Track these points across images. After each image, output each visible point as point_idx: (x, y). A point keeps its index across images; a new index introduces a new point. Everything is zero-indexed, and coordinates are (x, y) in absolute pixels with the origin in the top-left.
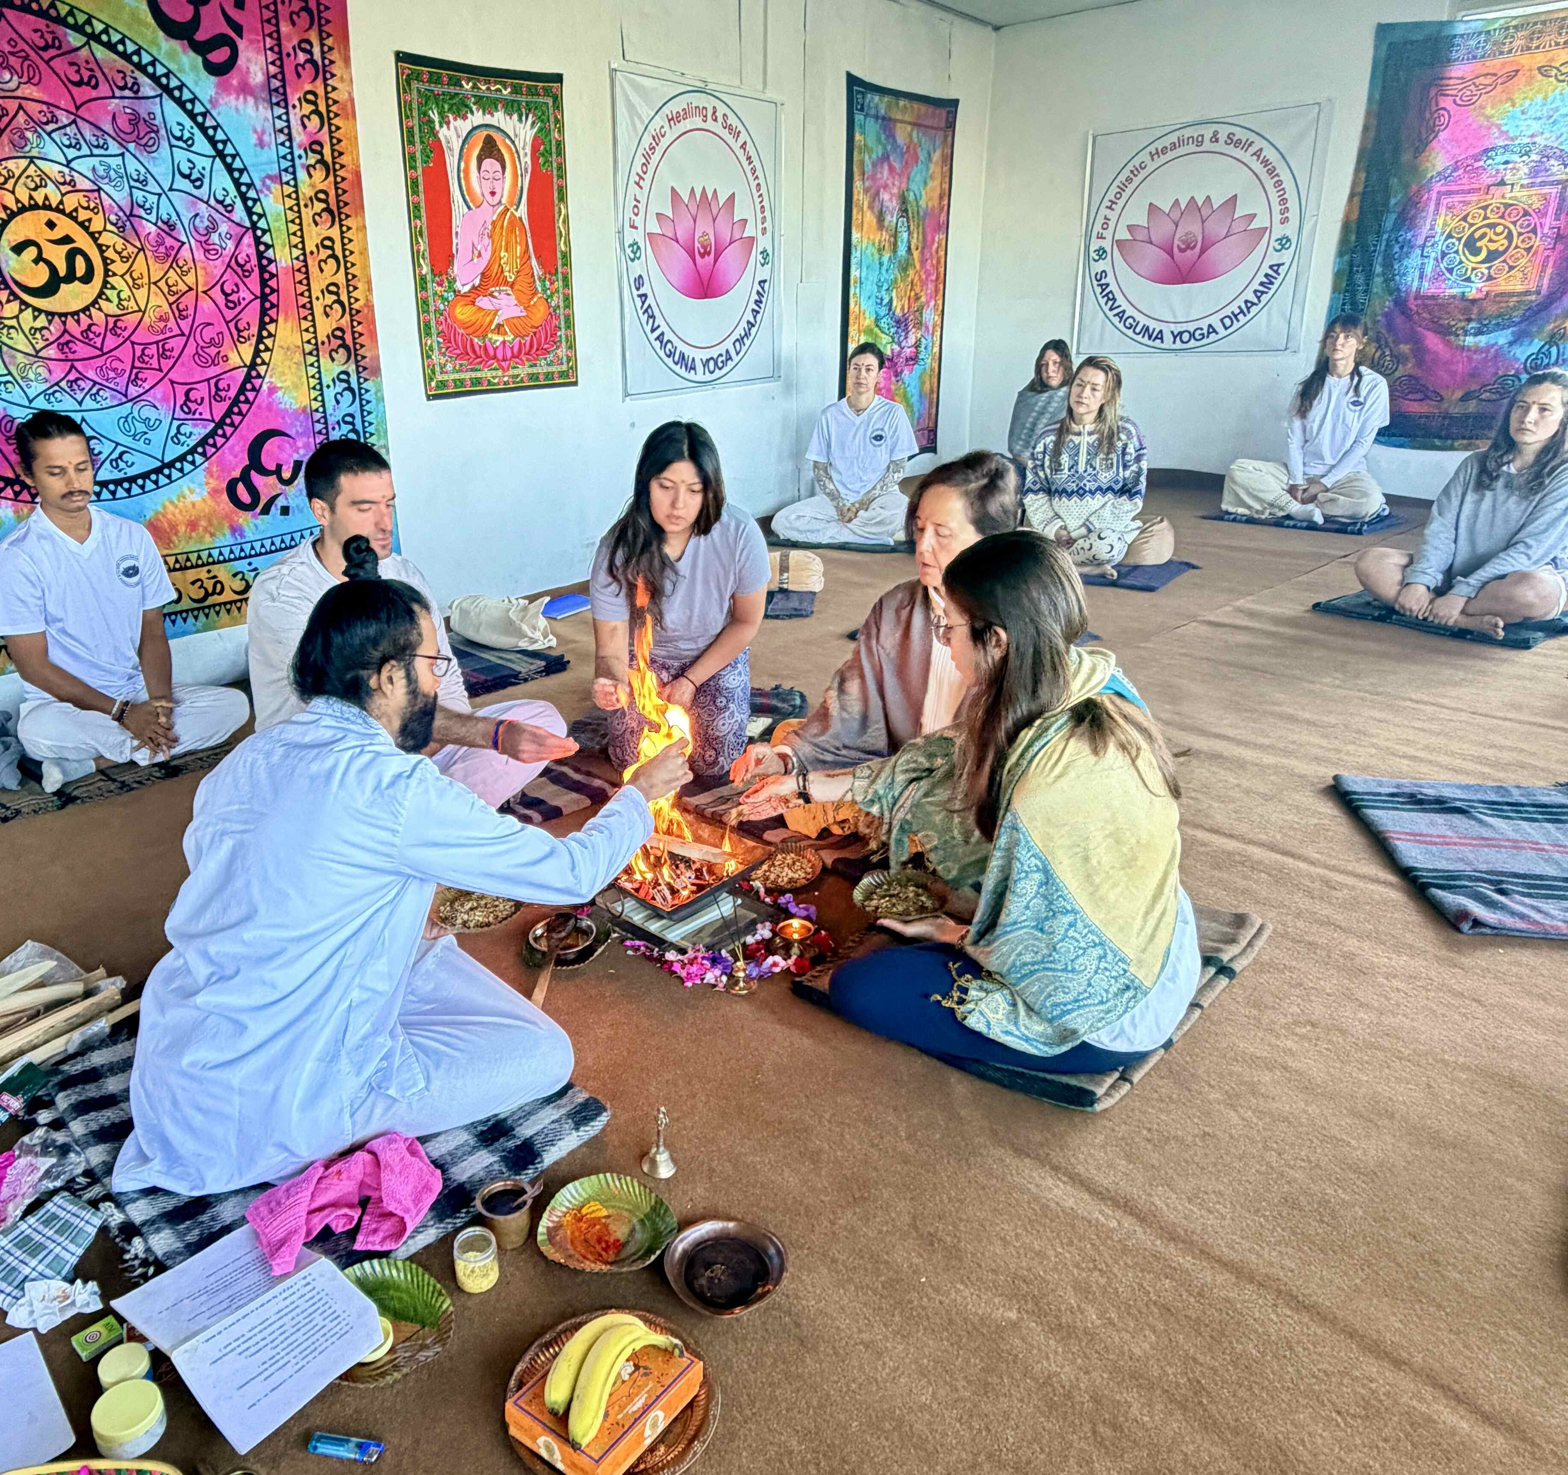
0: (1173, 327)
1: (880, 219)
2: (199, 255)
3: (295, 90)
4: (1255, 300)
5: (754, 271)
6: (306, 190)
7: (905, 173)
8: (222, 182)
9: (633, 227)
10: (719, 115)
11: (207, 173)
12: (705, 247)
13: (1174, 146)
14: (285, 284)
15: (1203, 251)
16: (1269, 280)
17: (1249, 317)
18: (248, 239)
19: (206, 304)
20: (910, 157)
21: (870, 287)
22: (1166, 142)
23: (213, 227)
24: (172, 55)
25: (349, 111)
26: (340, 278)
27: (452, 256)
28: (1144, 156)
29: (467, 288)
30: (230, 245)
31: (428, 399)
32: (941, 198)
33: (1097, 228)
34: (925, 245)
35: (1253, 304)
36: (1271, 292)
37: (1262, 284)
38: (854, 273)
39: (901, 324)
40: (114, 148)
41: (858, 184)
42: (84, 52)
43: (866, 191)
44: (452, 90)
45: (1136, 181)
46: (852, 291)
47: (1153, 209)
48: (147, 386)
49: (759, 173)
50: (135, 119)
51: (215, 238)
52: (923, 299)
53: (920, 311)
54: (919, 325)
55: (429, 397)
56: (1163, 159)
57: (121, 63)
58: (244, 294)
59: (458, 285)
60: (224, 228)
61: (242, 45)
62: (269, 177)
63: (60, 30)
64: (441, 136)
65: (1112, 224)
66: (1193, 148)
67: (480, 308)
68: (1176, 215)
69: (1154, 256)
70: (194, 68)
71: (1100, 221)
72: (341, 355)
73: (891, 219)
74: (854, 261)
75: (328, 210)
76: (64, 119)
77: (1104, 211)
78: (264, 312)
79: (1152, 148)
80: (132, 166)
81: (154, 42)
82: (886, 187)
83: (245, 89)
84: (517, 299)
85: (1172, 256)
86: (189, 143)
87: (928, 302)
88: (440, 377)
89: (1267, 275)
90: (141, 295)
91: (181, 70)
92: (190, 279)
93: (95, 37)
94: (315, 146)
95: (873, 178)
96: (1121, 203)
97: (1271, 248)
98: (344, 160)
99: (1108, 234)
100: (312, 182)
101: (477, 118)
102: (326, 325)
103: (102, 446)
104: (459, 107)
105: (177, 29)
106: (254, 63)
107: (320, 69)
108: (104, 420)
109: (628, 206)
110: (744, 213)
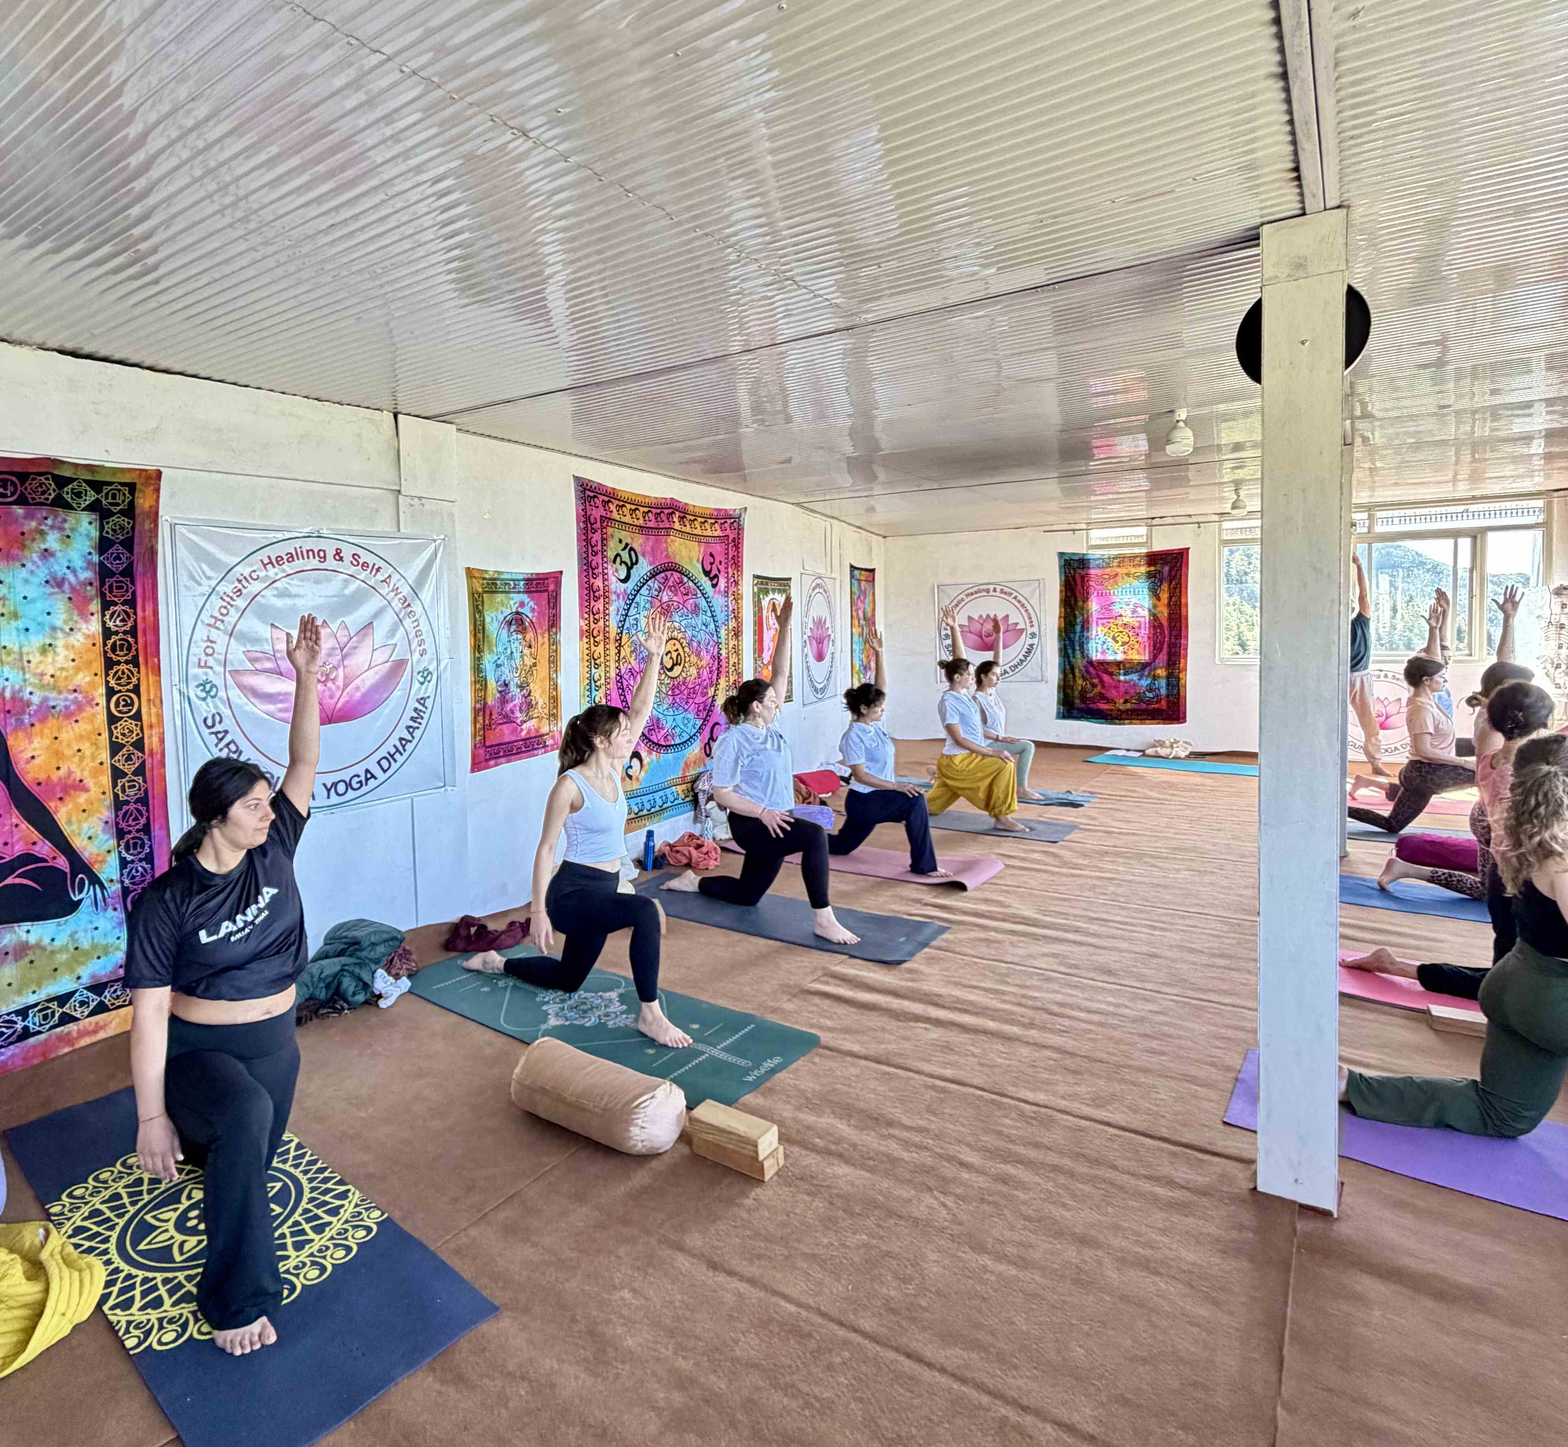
2: (705, 654)
3: (730, 591)
4: (1024, 660)
6: (730, 627)
9: (805, 633)
10: (823, 586)
11: (709, 623)
12: (820, 641)
13: (977, 593)
14: (723, 663)
16: (1029, 651)
17: (1022, 667)
18: (716, 647)
19: (705, 672)
22: (972, 591)
23: (709, 644)
24: (704, 582)
25: (742, 597)
28: (963, 596)
29: (766, 663)
30: (712, 650)
35: (1023, 662)
36: (1031, 656)
37: (1026, 652)
40: (690, 616)
42: (687, 584)
44: (766, 587)
45: (960, 606)
47: (970, 619)
48: (690, 705)
50: (696, 606)
51: (709, 647)
56: (972, 597)
57: (694, 586)
59: (764, 662)
61: (720, 576)
62: (723, 623)
64: (762, 604)
66: (984, 594)
68: (981, 621)
69: (973, 638)
70: (709, 586)
75: (735, 635)
76: (681, 607)
79: (966, 592)
80: (694, 622)
81: (702, 579)
83: (720, 592)
86: (706, 612)
89: (1028, 649)
90: (691, 670)
91: (706, 587)
92: (702, 663)
93: (689, 578)
94: (733, 611)
97: (1027, 637)
100: (732, 624)
101: (771, 596)
102: (732, 679)
103: (678, 730)
104: (767, 593)
105: (707, 573)
106: (722, 583)
107: (736, 583)
108: (679, 719)
109: (803, 625)
110: (828, 625)
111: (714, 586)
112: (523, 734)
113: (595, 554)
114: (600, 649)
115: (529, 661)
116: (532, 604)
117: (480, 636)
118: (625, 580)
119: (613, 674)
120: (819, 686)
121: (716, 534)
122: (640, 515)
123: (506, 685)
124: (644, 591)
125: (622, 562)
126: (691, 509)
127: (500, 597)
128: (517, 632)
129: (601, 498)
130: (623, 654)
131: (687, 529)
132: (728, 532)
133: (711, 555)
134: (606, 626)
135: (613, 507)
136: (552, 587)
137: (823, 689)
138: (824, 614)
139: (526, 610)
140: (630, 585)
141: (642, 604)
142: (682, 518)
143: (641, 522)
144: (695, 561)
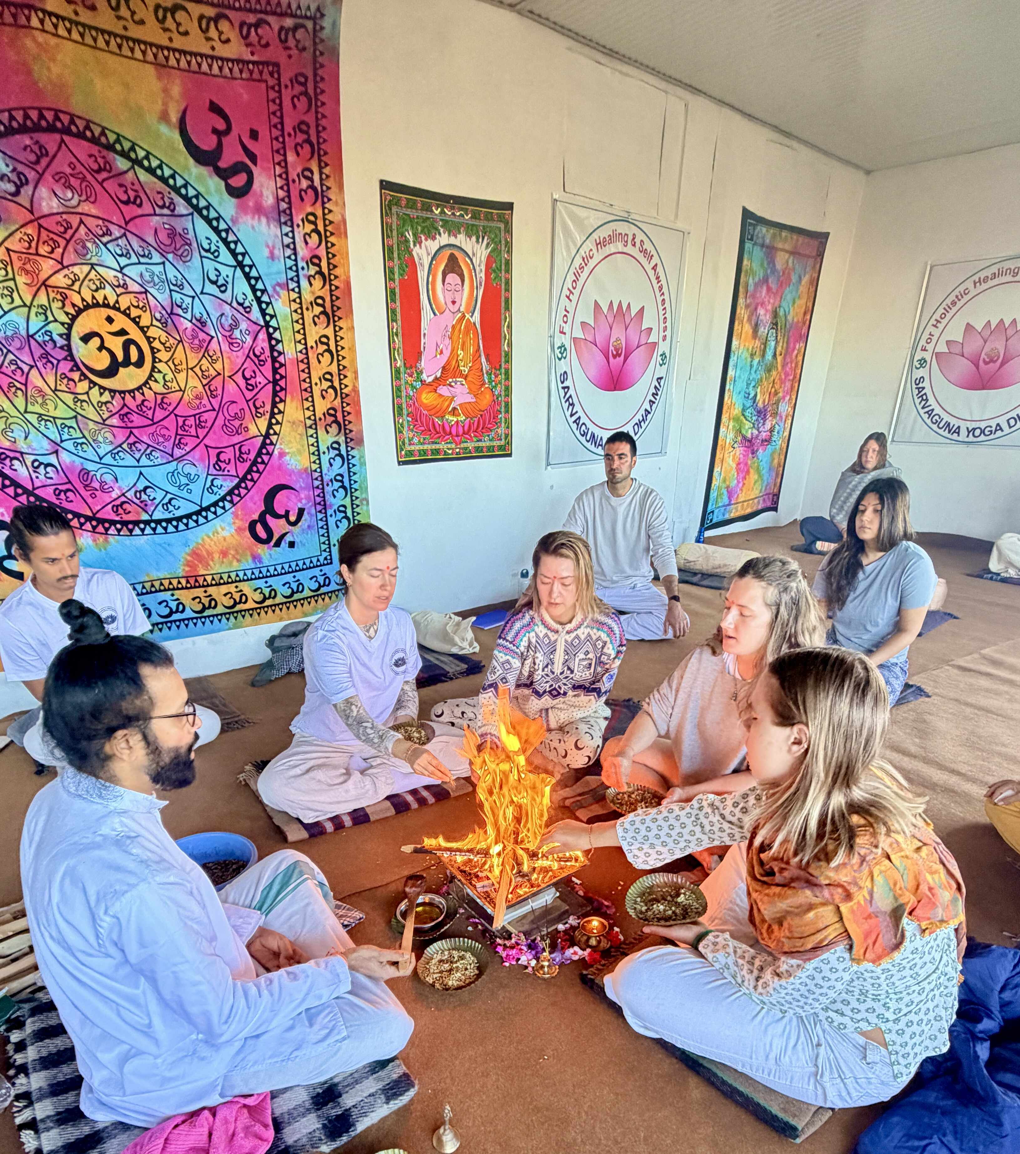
0: (969, 424)
1: (756, 328)
2: (225, 347)
3: (299, 211)
5: (654, 370)
6: (307, 296)
7: (779, 293)
8: (242, 287)
9: (562, 332)
10: (637, 241)
11: (230, 280)
12: (617, 350)
13: (994, 276)
15: (1002, 365)
20: (784, 281)
21: (741, 385)
22: (989, 272)
23: (234, 326)
24: (199, 178)
25: (341, 229)
26: (334, 369)
27: (420, 354)
28: (969, 284)
29: (432, 378)
31: (400, 465)
32: (805, 313)
33: (923, 342)
34: (788, 352)
38: (731, 373)
39: (762, 414)
40: (157, 258)
41: (741, 301)
42: (130, 175)
43: (747, 306)
44: (424, 214)
45: (960, 304)
46: (727, 388)
47: (969, 328)
48: (187, 449)
49: (665, 290)
50: (172, 234)
51: (237, 333)
52: (781, 395)
53: (777, 403)
54: (775, 414)
55: (400, 463)
56: (984, 286)
57: (160, 186)
58: (260, 379)
59: (424, 376)
60: (244, 326)
61: (256, 171)
63: (111, 155)
64: (414, 254)
65: (934, 339)
66: (1009, 278)
67: (440, 395)
68: (986, 333)
69: (962, 365)
70: (218, 191)
71: (925, 336)
72: (334, 429)
73: (763, 331)
74: (731, 363)
75: (324, 313)
76: (117, 231)
77: (930, 328)
78: (275, 394)
79: (976, 277)
80: (172, 273)
81: (186, 168)
82: (763, 304)
83: (259, 210)
84: (469, 388)
85: (977, 366)
86: (215, 255)
87: (784, 398)
88: (411, 447)
90: (181, 377)
91: (209, 192)
92: (218, 366)
93: (137, 162)
94: (314, 259)
95: (753, 296)
96: (944, 322)
98: (337, 272)
99: (930, 347)
100: (312, 288)
101: (443, 239)
102: (322, 405)
104: (430, 229)
105: (203, 156)
106: (267, 188)
107: (320, 194)
109: (557, 314)
110: (649, 323)
111: (234, 192)
121: (225, 51)
131: (104, 20)
132: (276, 53)
133: (215, 108)
144: (152, 119)
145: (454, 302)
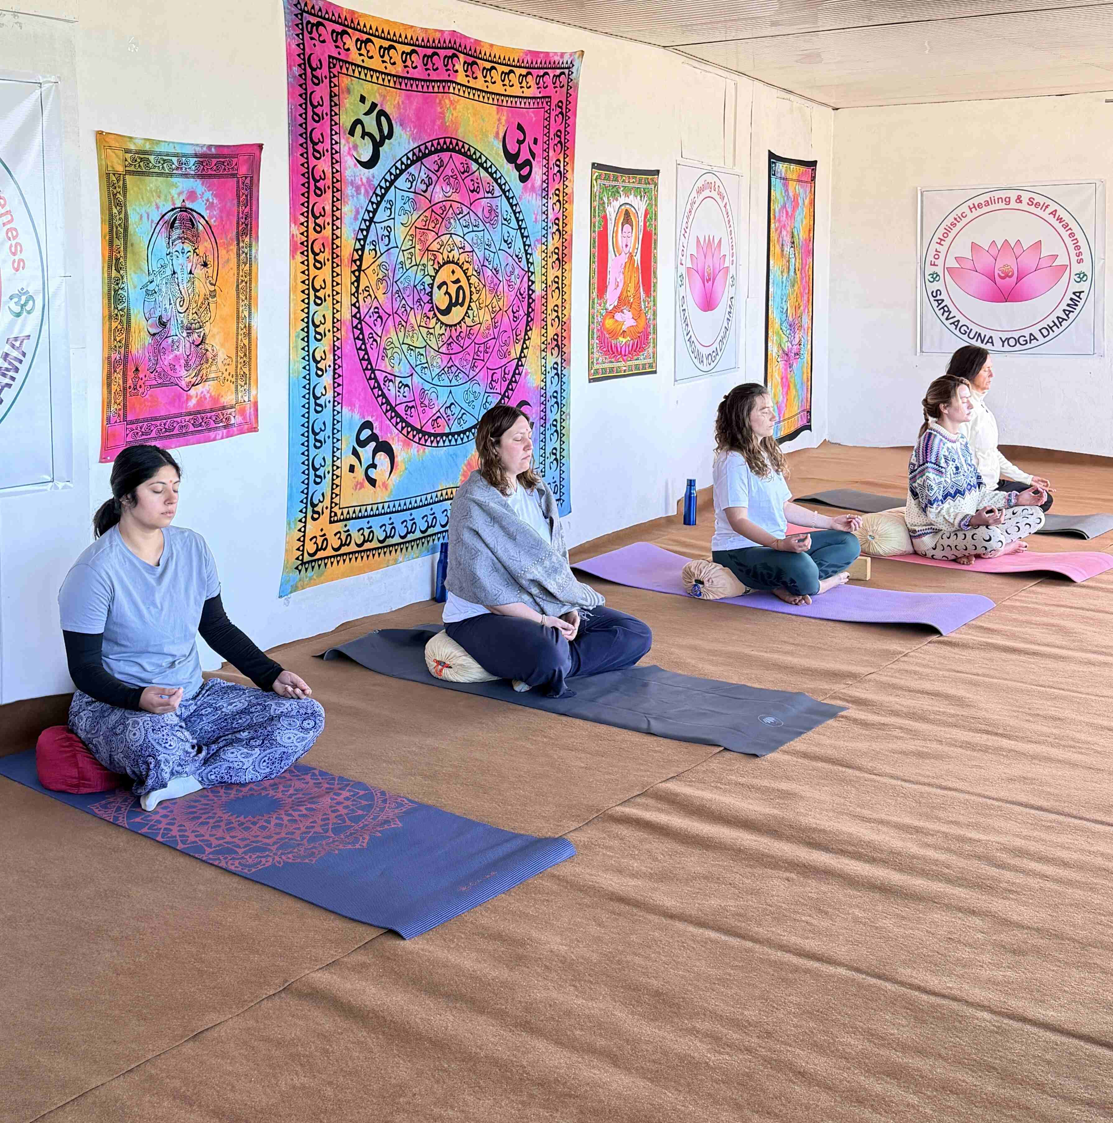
0: (1001, 335)
2: (506, 288)
3: (552, 188)
4: (1065, 317)
5: (728, 291)
6: (551, 248)
8: (518, 244)
9: (682, 264)
10: (716, 186)
11: (514, 239)
12: (708, 275)
13: (987, 203)
14: (537, 305)
15: (1019, 279)
16: (1073, 304)
17: (1061, 329)
18: (526, 279)
19: (506, 319)
22: (981, 199)
23: (512, 273)
24: (508, 172)
25: (572, 199)
26: (560, 302)
27: (606, 287)
28: (965, 208)
29: (612, 306)
30: (519, 281)
31: (590, 382)
33: (930, 258)
35: (1064, 319)
36: (1076, 312)
37: (1068, 305)
40: (481, 226)
42: (477, 173)
44: (614, 183)
45: (959, 226)
47: (974, 246)
48: (477, 370)
49: (731, 223)
50: (491, 210)
51: (513, 278)
55: (591, 381)
56: (980, 211)
57: (489, 178)
58: (521, 312)
59: (608, 306)
60: (517, 272)
61: (534, 163)
62: (537, 240)
63: (470, 162)
64: (607, 212)
65: (942, 256)
66: (1002, 205)
67: (617, 321)
68: (994, 252)
69: (978, 280)
70: (515, 179)
71: (932, 253)
72: (555, 352)
75: (558, 259)
76: (465, 210)
77: (934, 246)
78: (527, 324)
79: (970, 203)
80: (487, 236)
81: (502, 165)
83: (533, 189)
84: (633, 314)
85: (995, 281)
86: (509, 222)
88: (596, 367)
89: (1071, 299)
90: (481, 313)
91: (511, 180)
92: (501, 303)
93: (482, 165)
94: (556, 221)
96: (948, 240)
97: (1072, 280)
99: (940, 262)
100: (553, 243)
101: (623, 200)
102: (551, 332)
103: (456, 410)
104: (615, 193)
105: (511, 158)
106: (538, 174)
107: (562, 176)
108: (458, 393)
109: (680, 250)
110: (725, 250)
111: (523, 179)
112: (192, 403)
113: (318, 118)
114: (326, 272)
115: (202, 288)
116: (208, 195)
117: (118, 243)
118: (370, 164)
119: (346, 314)
120: (705, 351)
121: (528, 93)
122: (397, 57)
123: (163, 324)
124: (402, 182)
125: (365, 134)
126: (486, 49)
127: (153, 182)
128: (183, 239)
129: (331, 26)
130: (364, 283)
131: (479, 84)
132: (550, 91)
133: (520, 127)
134: (335, 237)
135: (350, 43)
136: (243, 170)
137: (713, 357)
138: (719, 233)
139: (199, 206)
140: (379, 171)
141: (399, 204)
142: (470, 65)
143: (399, 69)
144: (491, 137)
145: (627, 246)
